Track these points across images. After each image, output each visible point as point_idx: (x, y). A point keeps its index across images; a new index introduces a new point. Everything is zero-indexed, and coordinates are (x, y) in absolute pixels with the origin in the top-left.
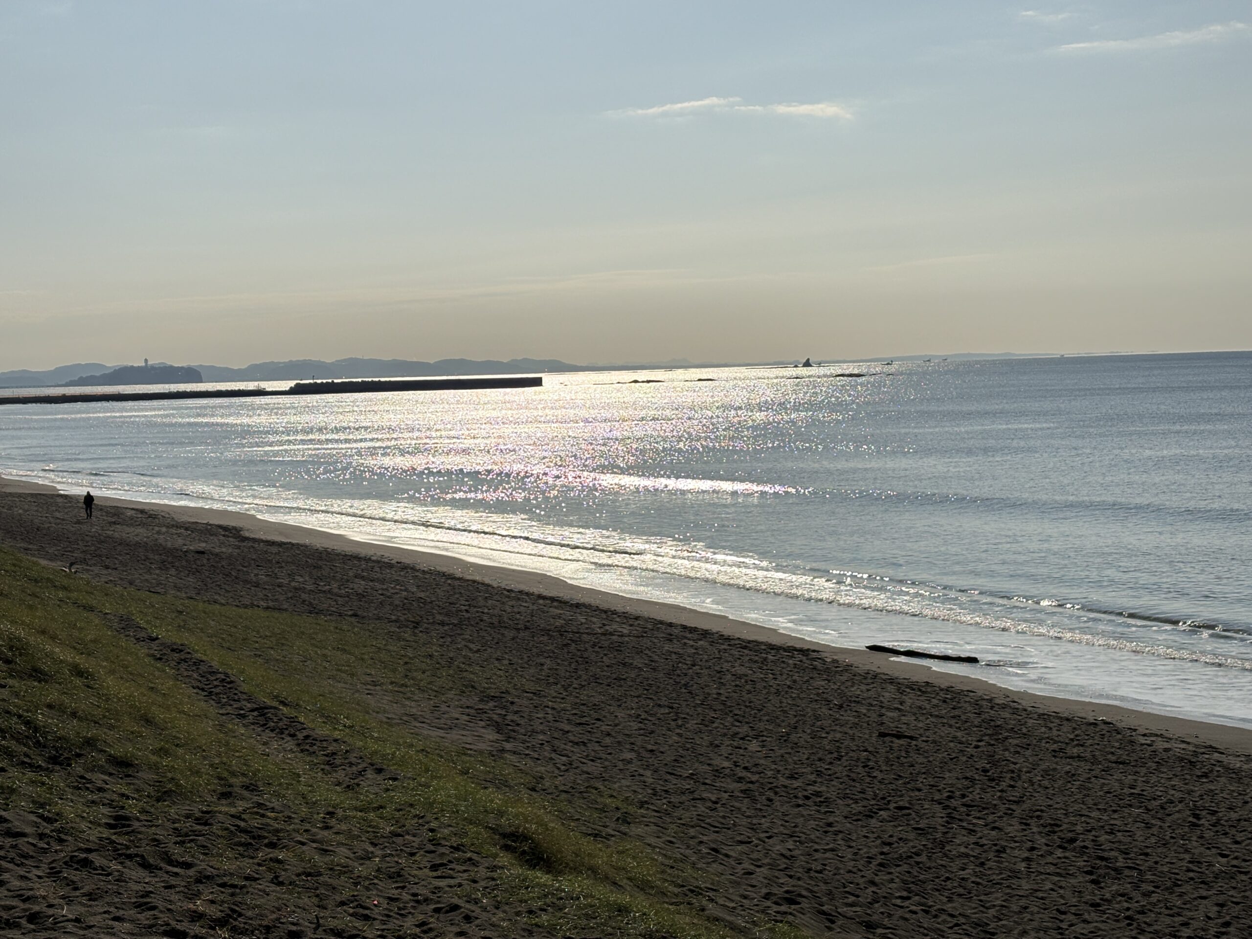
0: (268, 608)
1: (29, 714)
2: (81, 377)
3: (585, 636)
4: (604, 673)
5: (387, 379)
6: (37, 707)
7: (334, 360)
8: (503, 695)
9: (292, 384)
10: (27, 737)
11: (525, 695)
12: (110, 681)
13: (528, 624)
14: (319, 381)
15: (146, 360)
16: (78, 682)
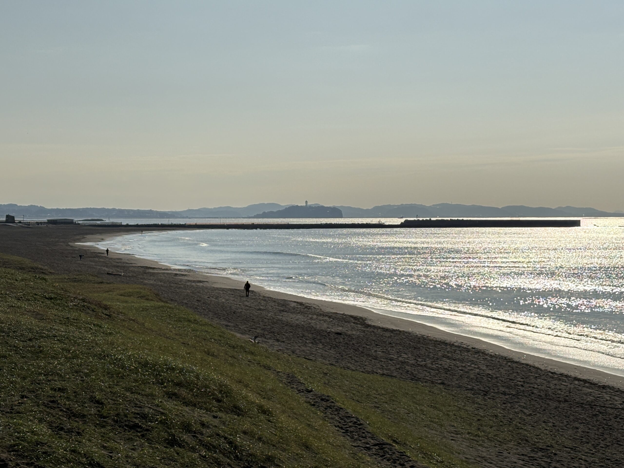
0: (383, 374)
1: (232, 437)
2: (264, 213)
3: (609, 409)
5: (469, 219)
6: (236, 433)
7: (431, 205)
8: (549, 448)
9: (403, 220)
10: (230, 452)
11: (565, 449)
12: (283, 418)
13: (567, 398)
14: (421, 219)
15: (306, 202)
16: (262, 417)
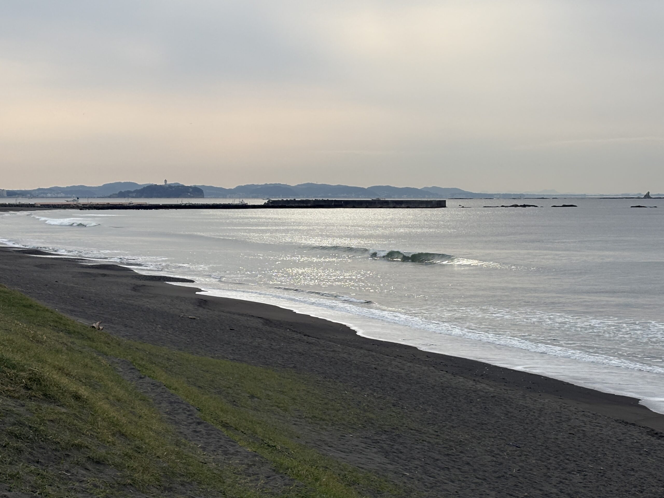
2: (120, 192)
4: (471, 419)
15: (166, 181)
